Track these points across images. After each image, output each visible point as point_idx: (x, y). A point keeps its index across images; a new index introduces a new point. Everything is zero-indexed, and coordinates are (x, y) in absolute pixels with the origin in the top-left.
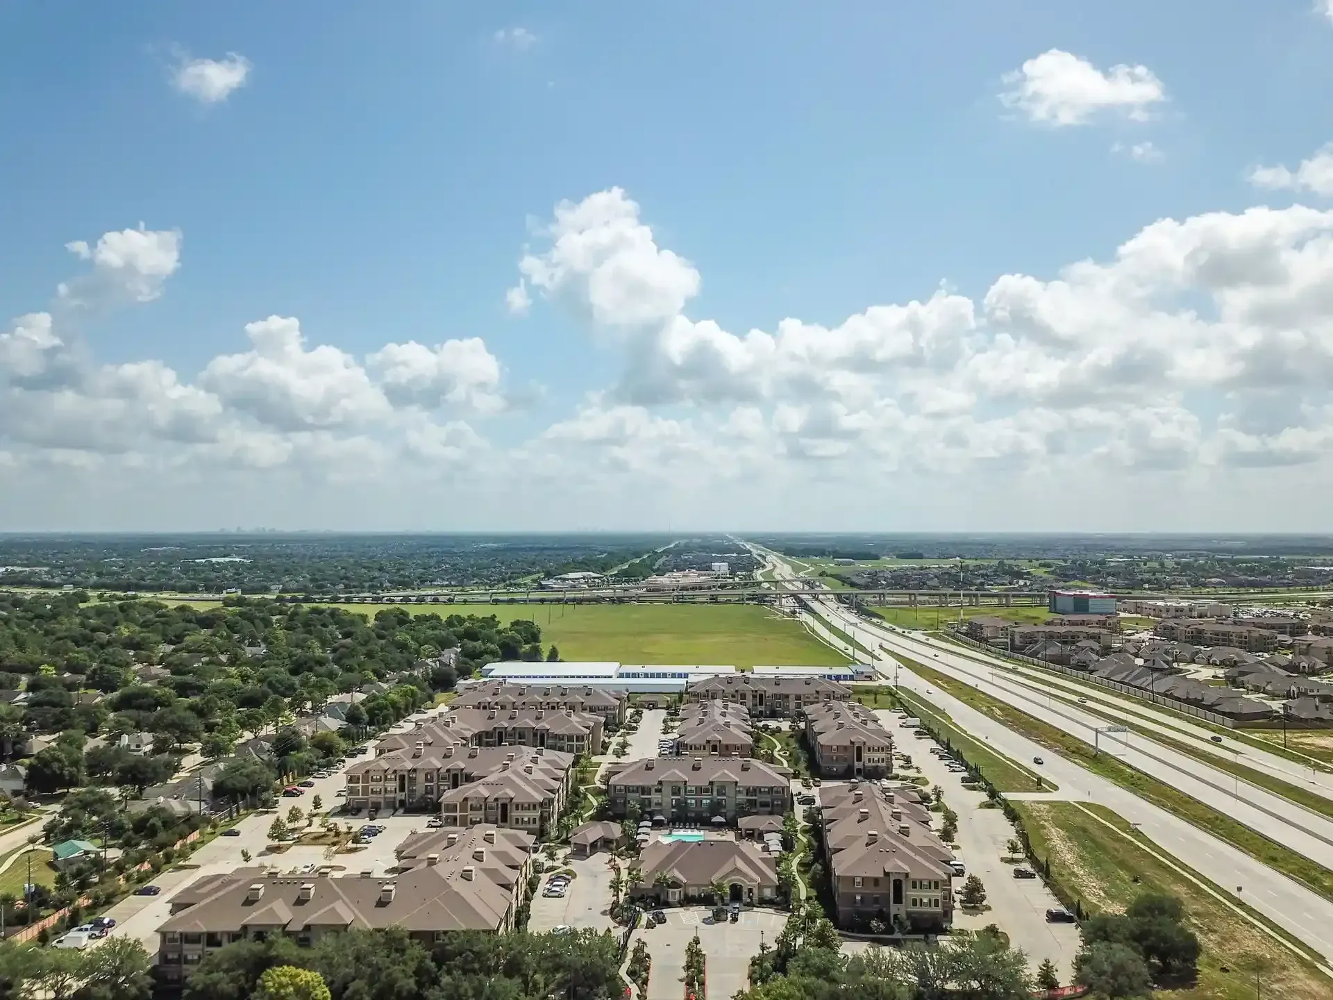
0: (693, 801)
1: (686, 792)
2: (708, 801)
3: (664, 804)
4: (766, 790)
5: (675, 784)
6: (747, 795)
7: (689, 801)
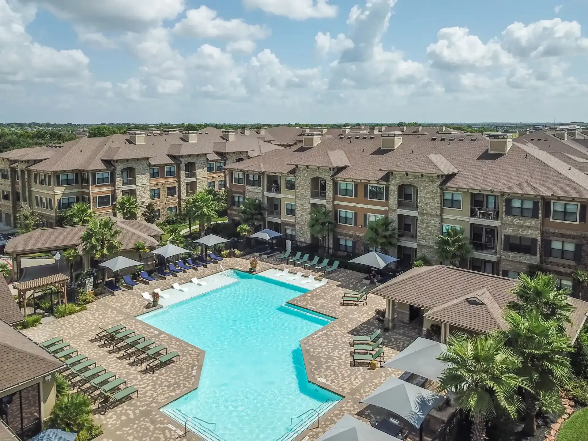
0: (351, 214)
1: (335, 192)
2: (380, 216)
3: (298, 213)
4: (529, 205)
5: (317, 174)
6: (473, 214)
7: (342, 213)
